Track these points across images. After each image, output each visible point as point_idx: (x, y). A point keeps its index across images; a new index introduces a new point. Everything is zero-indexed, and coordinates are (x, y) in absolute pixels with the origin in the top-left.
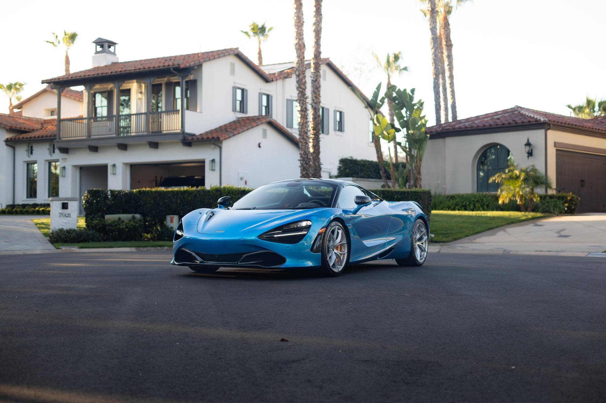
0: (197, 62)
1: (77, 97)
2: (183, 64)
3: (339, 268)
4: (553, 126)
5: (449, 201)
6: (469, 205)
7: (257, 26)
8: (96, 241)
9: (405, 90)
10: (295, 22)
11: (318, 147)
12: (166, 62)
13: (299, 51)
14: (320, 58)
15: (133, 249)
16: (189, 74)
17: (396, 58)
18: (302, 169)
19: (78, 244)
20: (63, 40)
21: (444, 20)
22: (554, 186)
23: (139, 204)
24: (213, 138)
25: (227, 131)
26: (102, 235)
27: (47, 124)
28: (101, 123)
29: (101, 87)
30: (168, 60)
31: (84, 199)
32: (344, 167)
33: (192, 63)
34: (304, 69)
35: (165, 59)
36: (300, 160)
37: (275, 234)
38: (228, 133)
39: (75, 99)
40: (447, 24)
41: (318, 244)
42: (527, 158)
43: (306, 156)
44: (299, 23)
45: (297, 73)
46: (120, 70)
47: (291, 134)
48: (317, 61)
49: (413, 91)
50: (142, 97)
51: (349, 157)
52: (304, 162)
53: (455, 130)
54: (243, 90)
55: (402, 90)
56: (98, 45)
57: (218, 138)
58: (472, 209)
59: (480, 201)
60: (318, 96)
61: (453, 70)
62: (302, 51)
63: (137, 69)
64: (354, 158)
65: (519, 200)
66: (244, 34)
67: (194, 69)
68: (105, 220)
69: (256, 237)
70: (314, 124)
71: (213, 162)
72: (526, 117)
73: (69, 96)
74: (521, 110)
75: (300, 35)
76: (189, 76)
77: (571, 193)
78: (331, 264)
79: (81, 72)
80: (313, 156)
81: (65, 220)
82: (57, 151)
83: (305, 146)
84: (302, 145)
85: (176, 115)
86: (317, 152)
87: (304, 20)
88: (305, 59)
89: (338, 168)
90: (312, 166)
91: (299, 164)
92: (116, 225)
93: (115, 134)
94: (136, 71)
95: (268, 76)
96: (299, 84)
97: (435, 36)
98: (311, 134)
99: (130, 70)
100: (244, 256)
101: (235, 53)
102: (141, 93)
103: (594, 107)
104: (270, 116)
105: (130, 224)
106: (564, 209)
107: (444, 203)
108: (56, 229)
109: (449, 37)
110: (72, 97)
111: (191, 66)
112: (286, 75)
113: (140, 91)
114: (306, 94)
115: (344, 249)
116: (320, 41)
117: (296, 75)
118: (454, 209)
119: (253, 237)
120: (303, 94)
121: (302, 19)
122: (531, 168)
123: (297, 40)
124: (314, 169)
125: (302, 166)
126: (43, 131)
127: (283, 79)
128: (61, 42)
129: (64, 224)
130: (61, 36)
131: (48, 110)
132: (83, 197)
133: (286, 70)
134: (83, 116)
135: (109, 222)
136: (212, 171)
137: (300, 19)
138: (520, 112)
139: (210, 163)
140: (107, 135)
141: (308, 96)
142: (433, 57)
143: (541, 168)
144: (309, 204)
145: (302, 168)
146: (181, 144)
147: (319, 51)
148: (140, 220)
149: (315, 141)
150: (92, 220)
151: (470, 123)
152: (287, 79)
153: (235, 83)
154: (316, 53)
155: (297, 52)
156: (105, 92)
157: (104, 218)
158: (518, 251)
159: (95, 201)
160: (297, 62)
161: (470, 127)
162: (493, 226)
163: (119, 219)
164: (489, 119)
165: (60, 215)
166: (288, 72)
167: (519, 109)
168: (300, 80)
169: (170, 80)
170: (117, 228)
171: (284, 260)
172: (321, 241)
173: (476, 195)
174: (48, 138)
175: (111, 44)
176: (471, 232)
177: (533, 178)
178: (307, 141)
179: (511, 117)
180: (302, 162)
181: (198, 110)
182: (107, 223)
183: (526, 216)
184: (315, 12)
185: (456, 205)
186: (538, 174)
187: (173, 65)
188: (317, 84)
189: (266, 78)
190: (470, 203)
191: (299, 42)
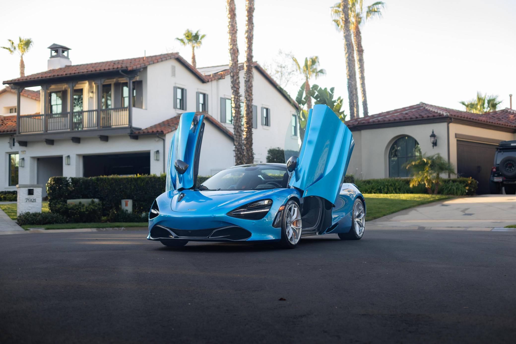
0: (143, 65)
1: (34, 96)
2: (131, 67)
3: (295, 242)
4: (454, 120)
5: (366, 185)
6: (383, 188)
7: (191, 34)
8: (60, 223)
9: (326, 89)
10: (230, 30)
11: (251, 139)
12: (115, 65)
13: (233, 56)
14: (252, 61)
15: (94, 230)
16: (136, 76)
17: (314, 62)
18: (237, 159)
19: (44, 226)
20: (19, 46)
21: (356, 29)
22: (456, 171)
23: (97, 190)
24: (158, 131)
25: (169, 125)
26: (65, 218)
27: (7, 120)
28: (57, 119)
29: (56, 87)
30: (116, 63)
31: (48, 186)
32: (272, 157)
33: (139, 66)
34: (238, 71)
35: (114, 63)
36: (234, 151)
37: (241, 211)
38: (171, 128)
39: (32, 98)
40: (358, 32)
41: (278, 220)
42: (432, 147)
43: (240, 147)
44: (233, 31)
45: (232, 74)
46: (73, 72)
47: (225, 128)
48: (250, 64)
49: (332, 90)
50: (93, 96)
51: (277, 148)
52: (239, 153)
53: (369, 124)
54: (183, 90)
55: (323, 89)
56: (53, 50)
57: (162, 131)
58: (386, 192)
59: (393, 185)
60: (250, 95)
61: (364, 72)
62: (236, 55)
63: (89, 71)
64: (281, 149)
65: (427, 184)
66: (179, 41)
67: (140, 71)
68: (67, 204)
69: (225, 214)
70: (247, 119)
71: (158, 153)
72: (431, 112)
73: (26, 95)
74: (426, 106)
75: (234, 41)
76: (136, 78)
77: (471, 178)
78: (289, 238)
79: (38, 74)
80: (246, 147)
81: (31, 205)
82: (17, 144)
83: (239, 139)
84: (236, 138)
85: (124, 112)
86: (250, 143)
87: (238, 28)
88: (239, 62)
89: (267, 157)
90: (246, 155)
91: (234, 154)
92: (78, 209)
93: (70, 128)
94: (88, 73)
95: (204, 77)
96: (233, 84)
97: (348, 43)
98: (245, 128)
99: (83, 72)
100: (214, 231)
101: (176, 58)
102: (92, 92)
103: (483, 104)
104: (207, 112)
105: (90, 208)
106: (465, 192)
107: (362, 187)
108: (23, 213)
109: (360, 44)
110: (29, 96)
111: (138, 68)
112: (219, 77)
113: (91, 91)
114: (239, 93)
115: (299, 225)
116: (252, 47)
117: (231, 76)
118: (370, 193)
119: (223, 214)
120: (237, 93)
121: (235, 27)
122: (436, 156)
123: (232, 45)
124: (247, 158)
125: (237, 156)
126: (4, 126)
127: (217, 80)
128: (17, 48)
129: (30, 208)
130: (17, 42)
131: (7, 108)
132: (46, 184)
133: (220, 72)
134: (40, 113)
135: (71, 206)
136: (156, 161)
137: (234, 28)
138: (424, 108)
139: (154, 154)
140: (62, 129)
141: (241, 95)
142: (347, 61)
143: (444, 156)
144: (266, 185)
145: (236, 157)
146: (129, 137)
147: (251, 55)
148: (99, 204)
149: (248, 134)
150: (56, 205)
151: (382, 117)
152: (220, 80)
153: (175, 83)
154: (249, 57)
155: (231, 56)
156: (59, 92)
157: (66, 203)
158: (431, 228)
159: (57, 188)
160: (231, 64)
161: (382, 121)
162: (406, 207)
163: (80, 203)
164: (398, 114)
165: (26, 200)
166: (221, 74)
167: (424, 105)
168: (234, 81)
169: (118, 80)
170: (78, 211)
171: (249, 235)
172: (281, 218)
173: (389, 180)
174: (8, 133)
175: (65, 49)
176: (388, 212)
177: (438, 165)
178: (241, 134)
179: (417, 112)
180: (236, 152)
181: (144, 107)
182: (69, 207)
183: (433, 197)
184: (247, 21)
185: (372, 189)
186: (442, 161)
187: (122, 68)
188: (249, 84)
189: (202, 79)
190: (384, 187)
191: (233, 47)
